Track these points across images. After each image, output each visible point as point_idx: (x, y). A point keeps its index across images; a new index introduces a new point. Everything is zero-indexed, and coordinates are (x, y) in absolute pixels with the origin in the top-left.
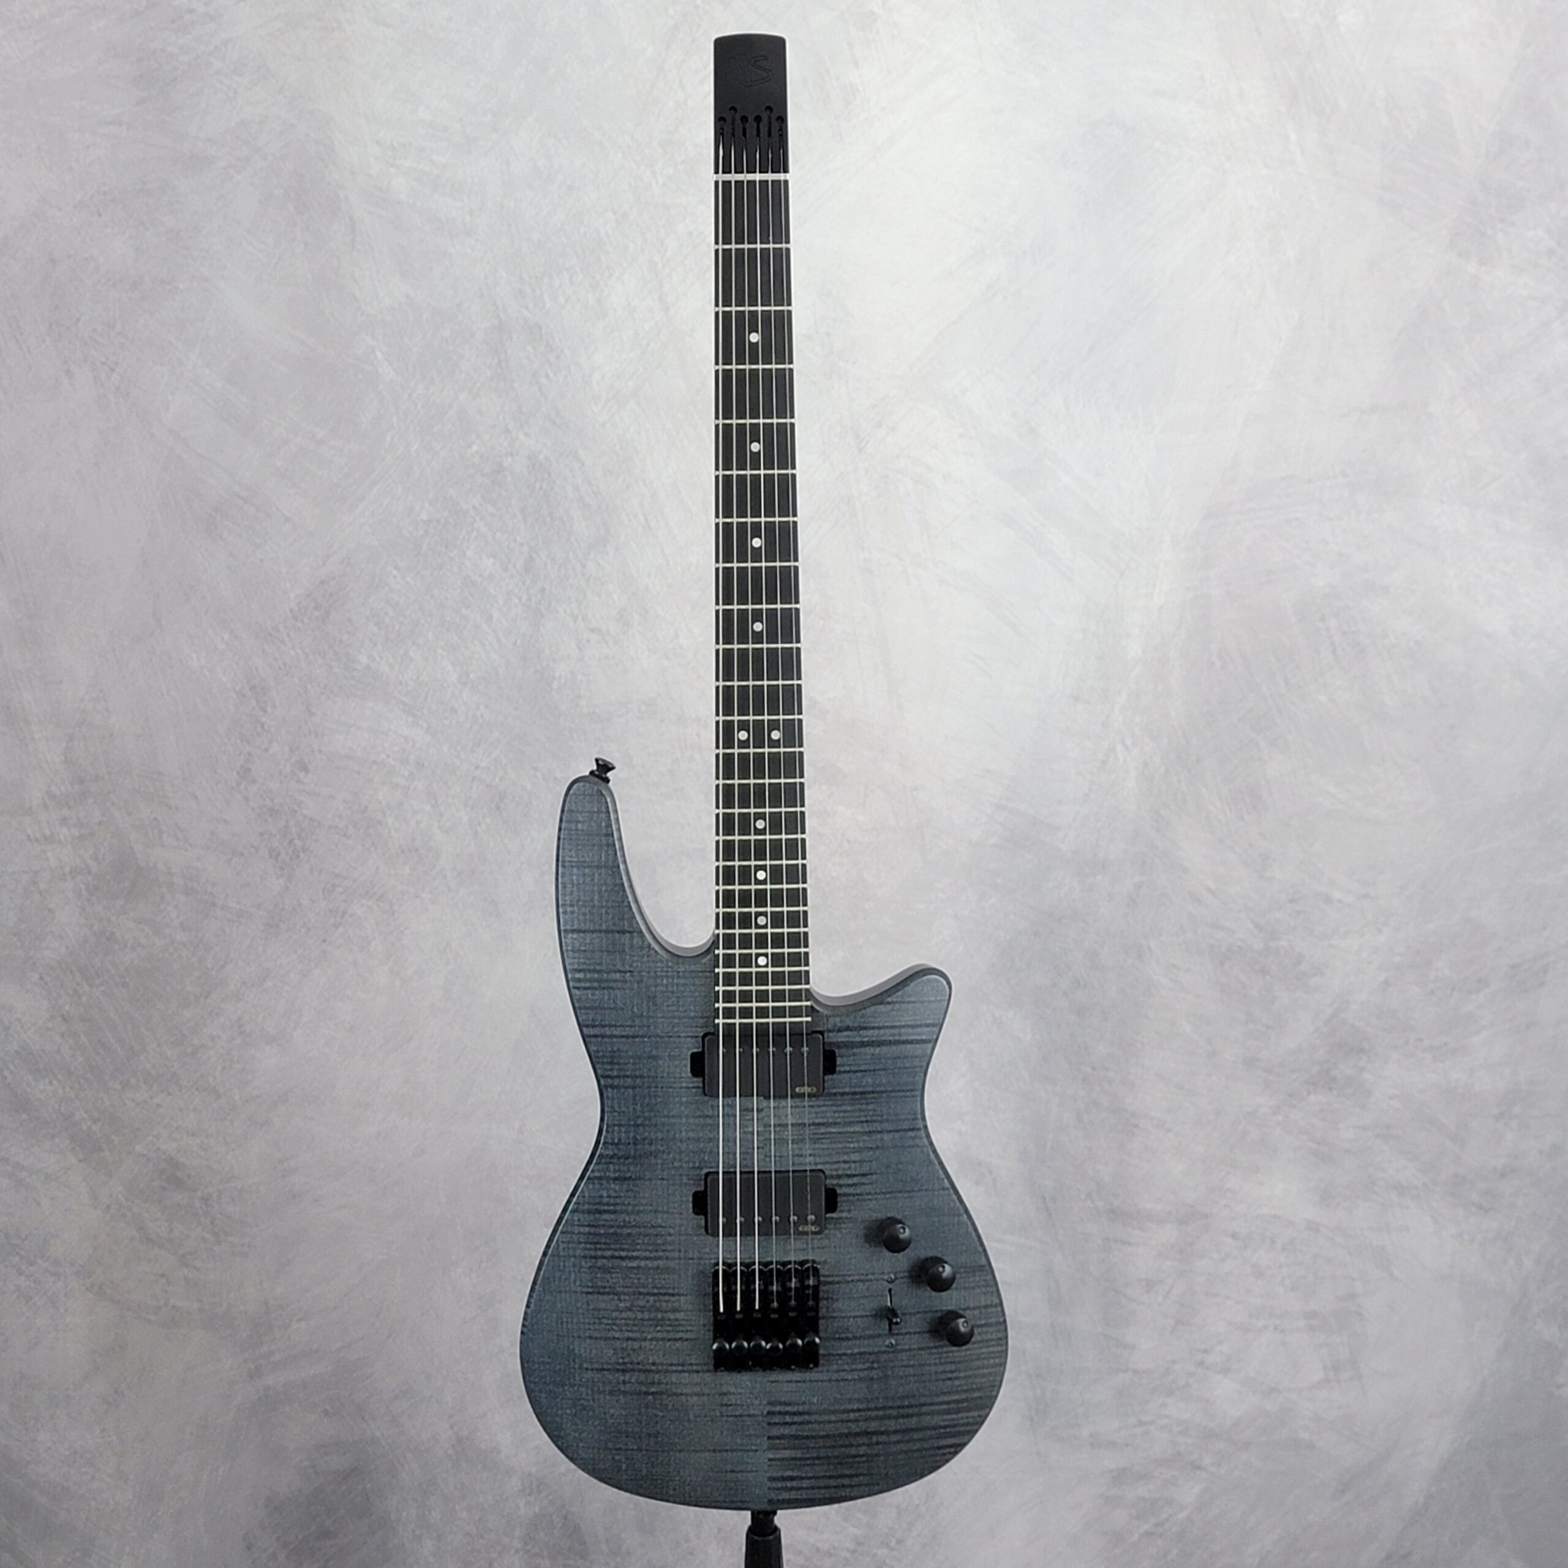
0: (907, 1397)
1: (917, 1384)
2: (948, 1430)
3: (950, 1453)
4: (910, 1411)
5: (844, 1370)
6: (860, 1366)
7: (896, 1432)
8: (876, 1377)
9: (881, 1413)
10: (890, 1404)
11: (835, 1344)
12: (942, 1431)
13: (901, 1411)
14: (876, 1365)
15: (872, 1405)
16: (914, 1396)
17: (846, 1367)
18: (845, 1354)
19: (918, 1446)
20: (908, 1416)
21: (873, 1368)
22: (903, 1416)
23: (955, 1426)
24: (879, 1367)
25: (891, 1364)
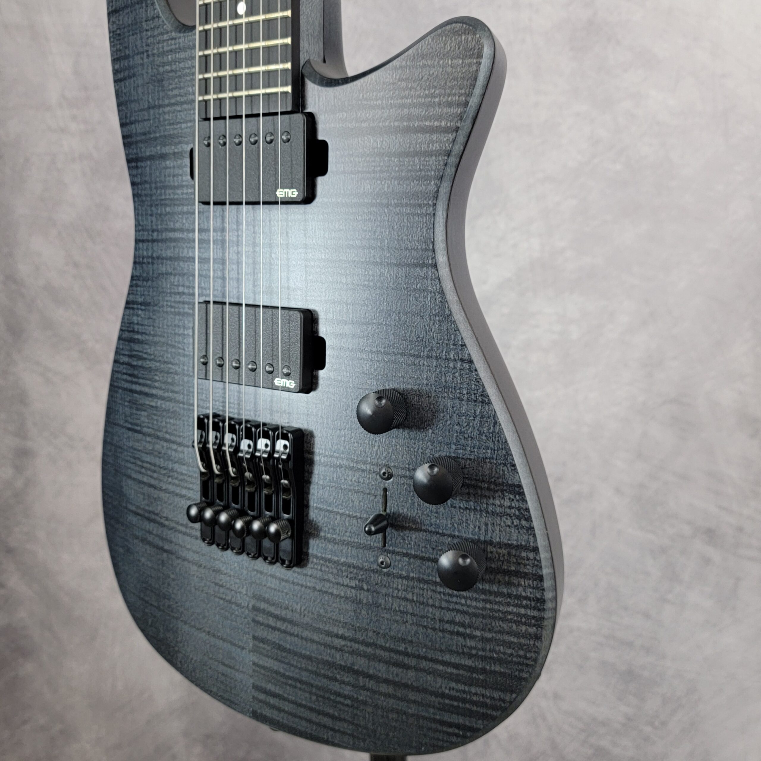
0: (403, 640)
1: (415, 628)
2: (455, 704)
3: (457, 735)
4: (406, 660)
5: (329, 581)
6: (346, 581)
7: (387, 681)
8: (365, 601)
9: (369, 650)
10: (381, 642)
11: (320, 545)
12: (447, 701)
13: (395, 656)
14: (365, 587)
15: (359, 636)
16: (411, 642)
17: (331, 577)
18: (329, 561)
19: (413, 709)
20: (407, 667)
21: (362, 588)
22: (397, 664)
23: (464, 701)
24: (368, 590)
25: (384, 591)
